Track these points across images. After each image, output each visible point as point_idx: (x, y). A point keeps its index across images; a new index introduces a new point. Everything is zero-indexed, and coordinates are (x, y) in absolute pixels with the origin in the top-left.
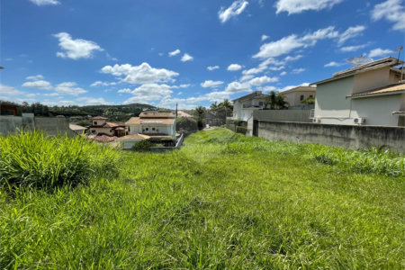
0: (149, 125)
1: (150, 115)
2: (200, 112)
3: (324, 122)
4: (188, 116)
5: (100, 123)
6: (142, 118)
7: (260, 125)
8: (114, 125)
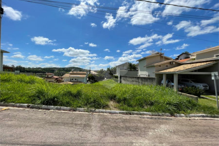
0: (74, 77)
1: (75, 72)
3: (141, 76)
4: (96, 73)
5: (50, 76)
6: (71, 74)
7: (122, 78)
8: (57, 77)
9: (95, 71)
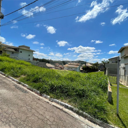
0: (70, 67)
1: (72, 64)
2: (97, 64)
8: (61, 66)
9: (91, 64)
